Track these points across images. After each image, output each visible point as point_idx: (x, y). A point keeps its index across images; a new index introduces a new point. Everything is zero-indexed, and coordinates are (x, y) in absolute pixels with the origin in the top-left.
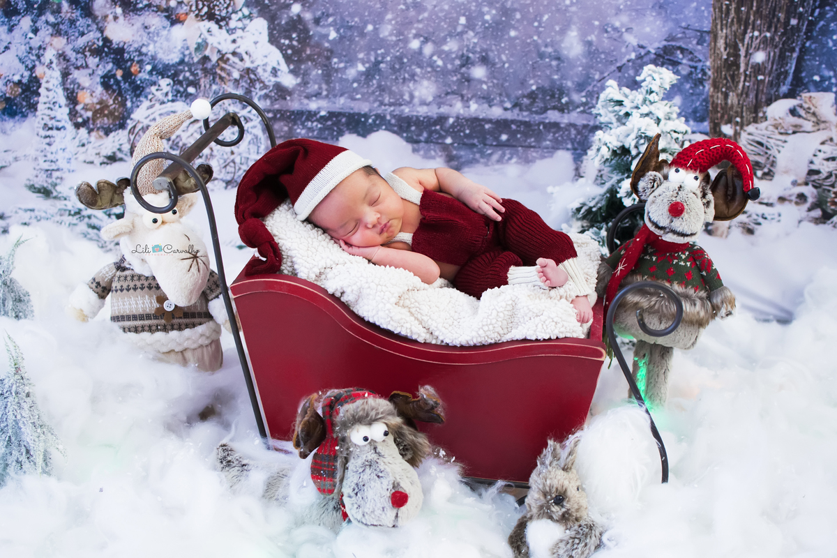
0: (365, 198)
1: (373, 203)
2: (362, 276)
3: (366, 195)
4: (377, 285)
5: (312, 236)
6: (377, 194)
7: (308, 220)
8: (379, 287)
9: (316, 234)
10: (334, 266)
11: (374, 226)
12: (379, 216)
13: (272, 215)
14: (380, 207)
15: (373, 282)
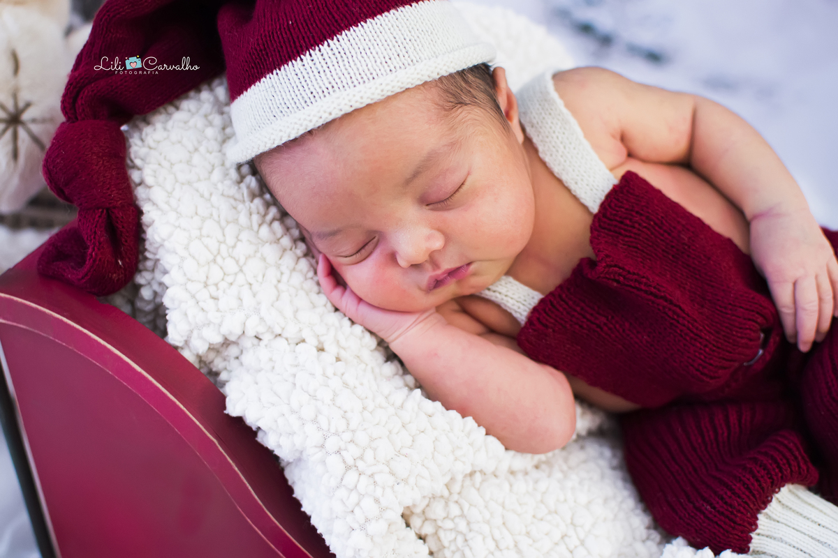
0: (408, 182)
1: (436, 202)
2: (315, 421)
3: (416, 174)
4: (348, 468)
5: (243, 219)
6: (452, 181)
7: (254, 166)
8: (352, 477)
9: (255, 218)
10: (266, 338)
11: (416, 266)
12: (438, 243)
13: (171, 109)
14: (451, 217)
15: (338, 452)
